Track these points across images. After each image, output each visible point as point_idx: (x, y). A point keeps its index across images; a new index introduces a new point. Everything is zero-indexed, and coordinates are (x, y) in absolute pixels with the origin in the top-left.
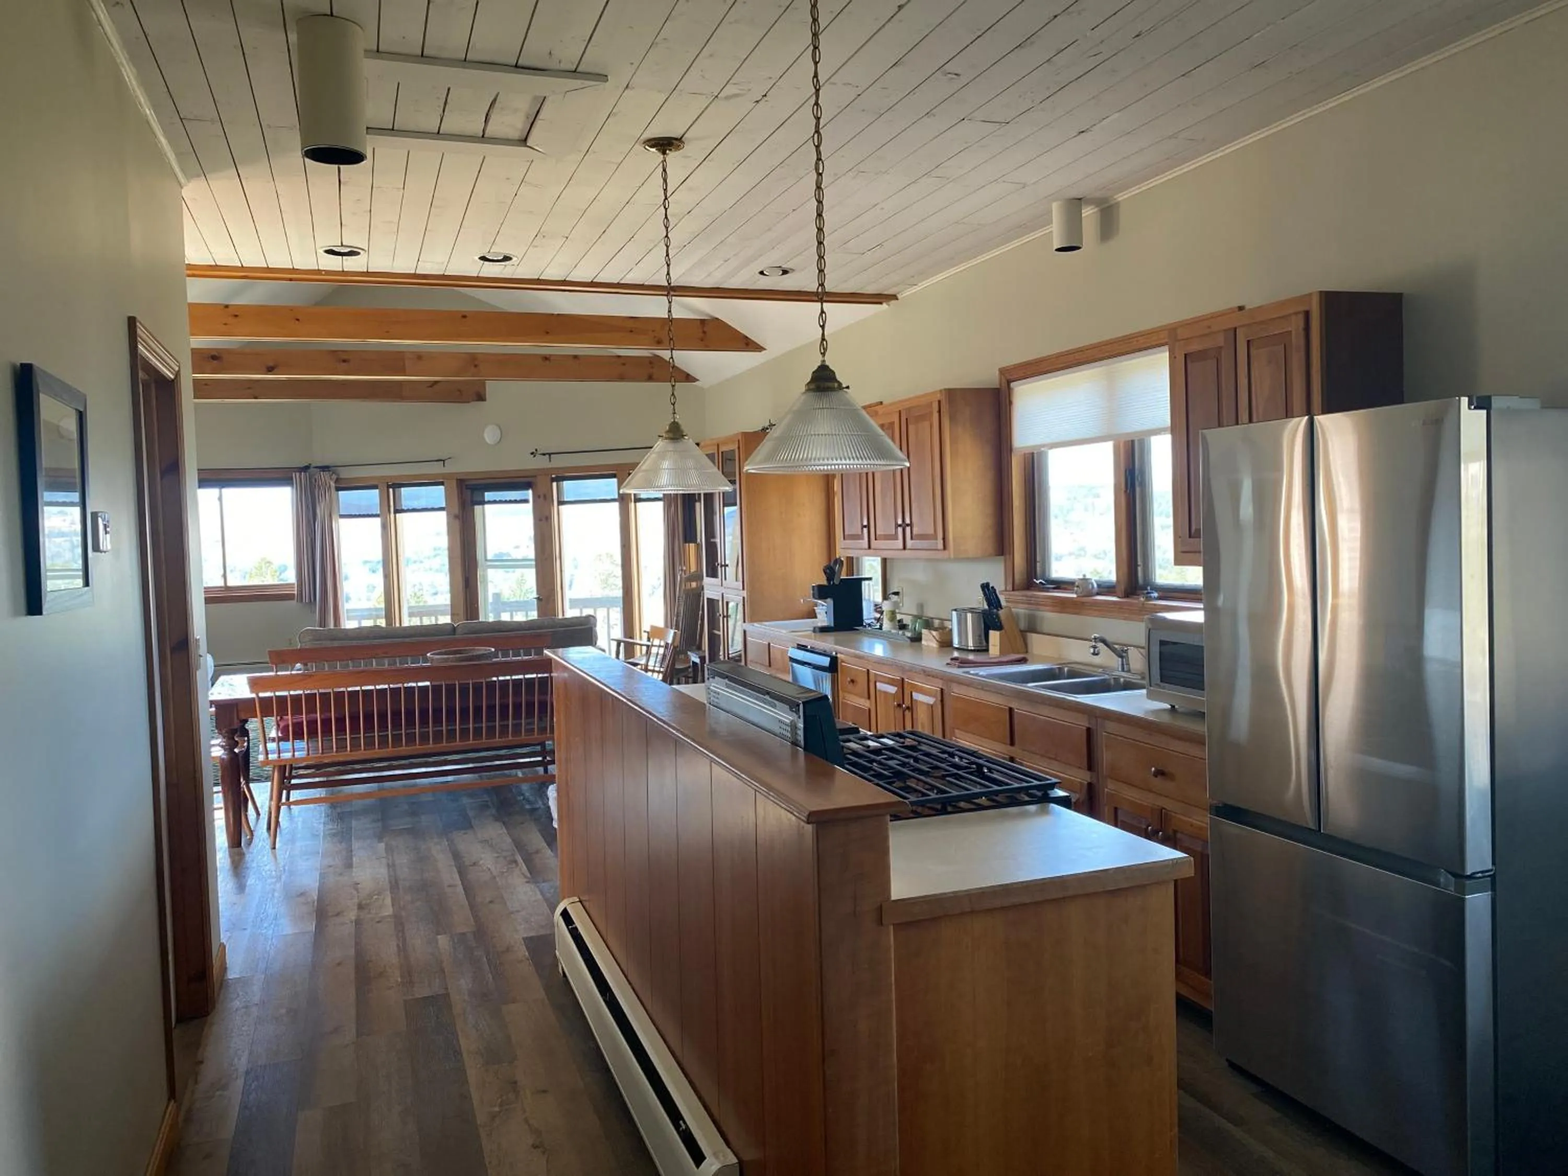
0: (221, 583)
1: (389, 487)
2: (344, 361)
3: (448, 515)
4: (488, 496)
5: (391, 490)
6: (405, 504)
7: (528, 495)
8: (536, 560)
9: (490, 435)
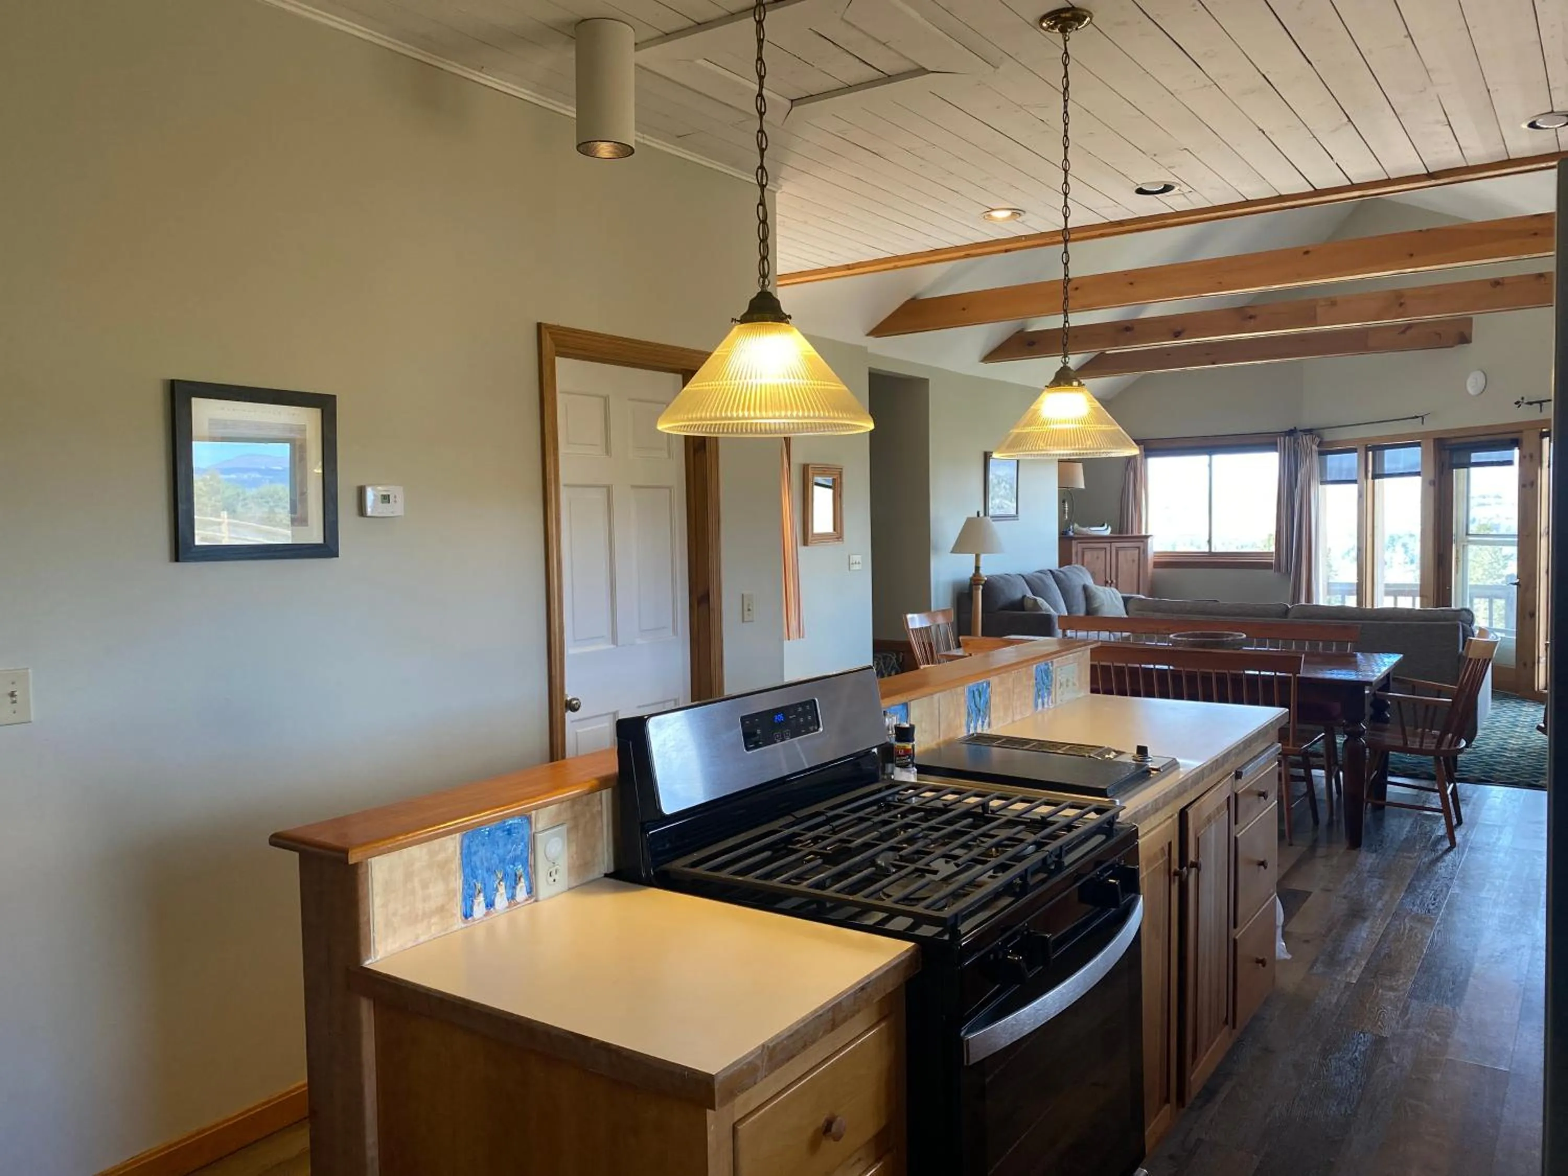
0: (1207, 550)
1: (1367, 449)
2: (1251, 317)
3: (1423, 482)
4: (1475, 457)
5: (1370, 453)
6: (1388, 467)
7: (1513, 456)
8: (1519, 535)
9: (1474, 383)
